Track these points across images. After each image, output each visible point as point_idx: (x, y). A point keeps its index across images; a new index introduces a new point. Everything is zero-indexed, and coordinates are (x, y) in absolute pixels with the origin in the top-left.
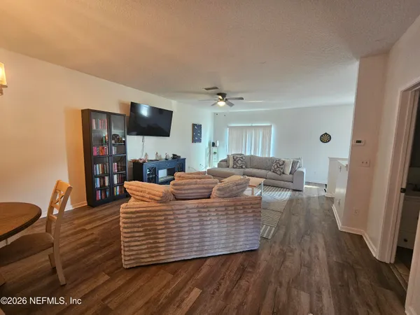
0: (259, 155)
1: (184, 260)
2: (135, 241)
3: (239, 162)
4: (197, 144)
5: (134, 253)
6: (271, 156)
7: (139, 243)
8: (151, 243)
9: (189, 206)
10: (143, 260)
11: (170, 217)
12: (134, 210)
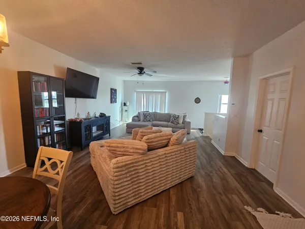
0: (158, 111)
1: (156, 195)
2: (124, 189)
3: (148, 117)
4: (115, 104)
5: (123, 199)
6: (166, 112)
7: (127, 190)
8: (135, 188)
9: (160, 154)
10: (129, 204)
11: (148, 165)
12: (124, 164)
